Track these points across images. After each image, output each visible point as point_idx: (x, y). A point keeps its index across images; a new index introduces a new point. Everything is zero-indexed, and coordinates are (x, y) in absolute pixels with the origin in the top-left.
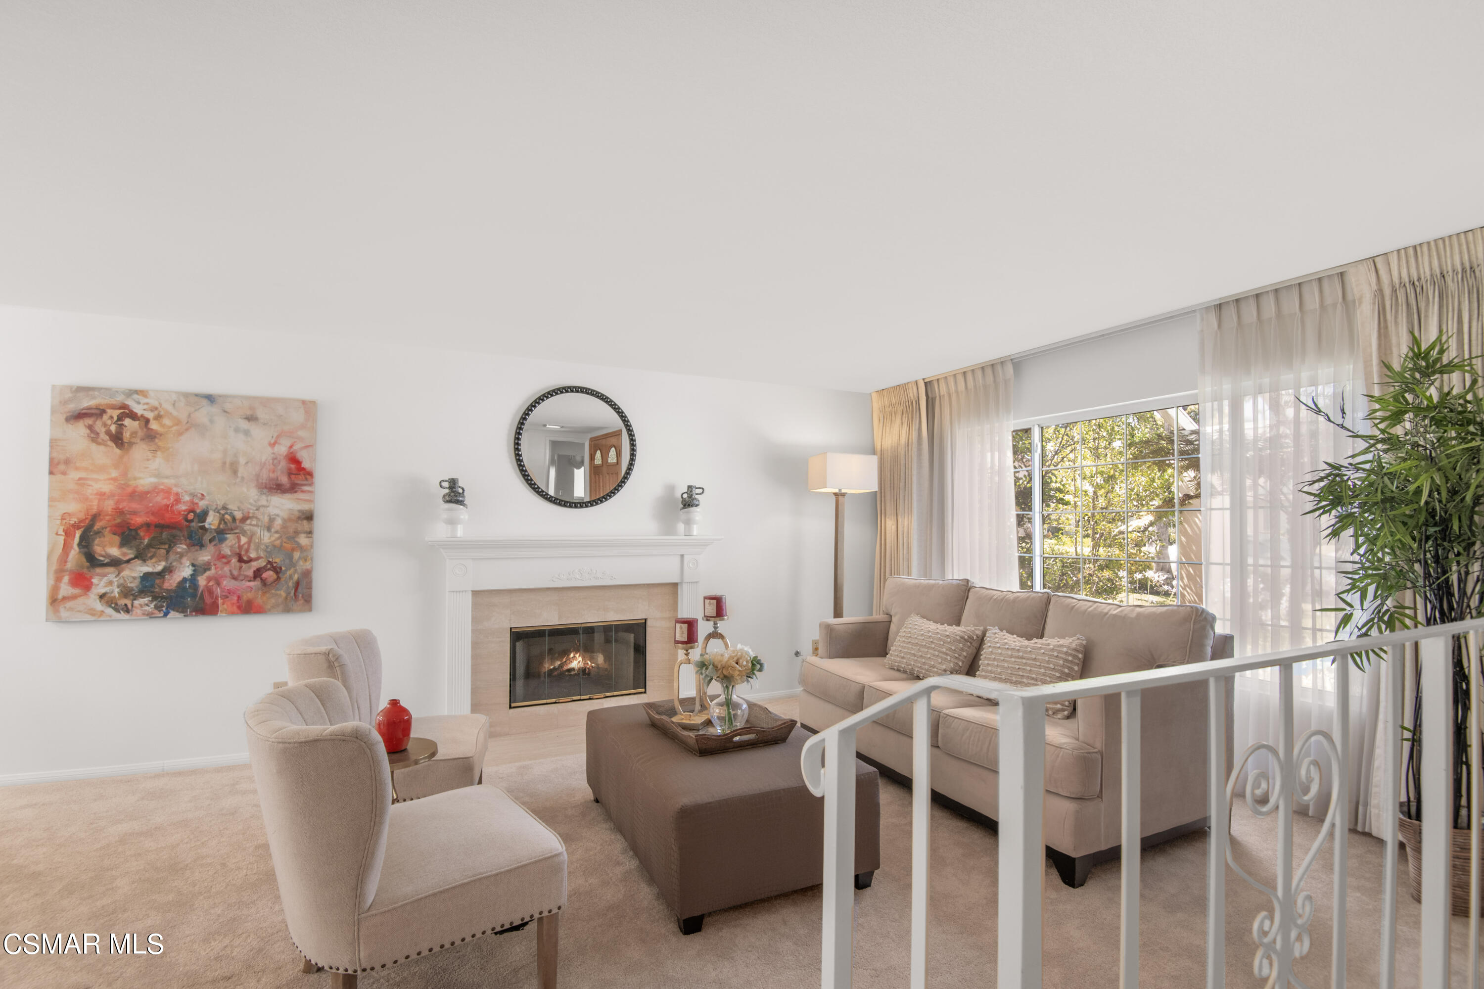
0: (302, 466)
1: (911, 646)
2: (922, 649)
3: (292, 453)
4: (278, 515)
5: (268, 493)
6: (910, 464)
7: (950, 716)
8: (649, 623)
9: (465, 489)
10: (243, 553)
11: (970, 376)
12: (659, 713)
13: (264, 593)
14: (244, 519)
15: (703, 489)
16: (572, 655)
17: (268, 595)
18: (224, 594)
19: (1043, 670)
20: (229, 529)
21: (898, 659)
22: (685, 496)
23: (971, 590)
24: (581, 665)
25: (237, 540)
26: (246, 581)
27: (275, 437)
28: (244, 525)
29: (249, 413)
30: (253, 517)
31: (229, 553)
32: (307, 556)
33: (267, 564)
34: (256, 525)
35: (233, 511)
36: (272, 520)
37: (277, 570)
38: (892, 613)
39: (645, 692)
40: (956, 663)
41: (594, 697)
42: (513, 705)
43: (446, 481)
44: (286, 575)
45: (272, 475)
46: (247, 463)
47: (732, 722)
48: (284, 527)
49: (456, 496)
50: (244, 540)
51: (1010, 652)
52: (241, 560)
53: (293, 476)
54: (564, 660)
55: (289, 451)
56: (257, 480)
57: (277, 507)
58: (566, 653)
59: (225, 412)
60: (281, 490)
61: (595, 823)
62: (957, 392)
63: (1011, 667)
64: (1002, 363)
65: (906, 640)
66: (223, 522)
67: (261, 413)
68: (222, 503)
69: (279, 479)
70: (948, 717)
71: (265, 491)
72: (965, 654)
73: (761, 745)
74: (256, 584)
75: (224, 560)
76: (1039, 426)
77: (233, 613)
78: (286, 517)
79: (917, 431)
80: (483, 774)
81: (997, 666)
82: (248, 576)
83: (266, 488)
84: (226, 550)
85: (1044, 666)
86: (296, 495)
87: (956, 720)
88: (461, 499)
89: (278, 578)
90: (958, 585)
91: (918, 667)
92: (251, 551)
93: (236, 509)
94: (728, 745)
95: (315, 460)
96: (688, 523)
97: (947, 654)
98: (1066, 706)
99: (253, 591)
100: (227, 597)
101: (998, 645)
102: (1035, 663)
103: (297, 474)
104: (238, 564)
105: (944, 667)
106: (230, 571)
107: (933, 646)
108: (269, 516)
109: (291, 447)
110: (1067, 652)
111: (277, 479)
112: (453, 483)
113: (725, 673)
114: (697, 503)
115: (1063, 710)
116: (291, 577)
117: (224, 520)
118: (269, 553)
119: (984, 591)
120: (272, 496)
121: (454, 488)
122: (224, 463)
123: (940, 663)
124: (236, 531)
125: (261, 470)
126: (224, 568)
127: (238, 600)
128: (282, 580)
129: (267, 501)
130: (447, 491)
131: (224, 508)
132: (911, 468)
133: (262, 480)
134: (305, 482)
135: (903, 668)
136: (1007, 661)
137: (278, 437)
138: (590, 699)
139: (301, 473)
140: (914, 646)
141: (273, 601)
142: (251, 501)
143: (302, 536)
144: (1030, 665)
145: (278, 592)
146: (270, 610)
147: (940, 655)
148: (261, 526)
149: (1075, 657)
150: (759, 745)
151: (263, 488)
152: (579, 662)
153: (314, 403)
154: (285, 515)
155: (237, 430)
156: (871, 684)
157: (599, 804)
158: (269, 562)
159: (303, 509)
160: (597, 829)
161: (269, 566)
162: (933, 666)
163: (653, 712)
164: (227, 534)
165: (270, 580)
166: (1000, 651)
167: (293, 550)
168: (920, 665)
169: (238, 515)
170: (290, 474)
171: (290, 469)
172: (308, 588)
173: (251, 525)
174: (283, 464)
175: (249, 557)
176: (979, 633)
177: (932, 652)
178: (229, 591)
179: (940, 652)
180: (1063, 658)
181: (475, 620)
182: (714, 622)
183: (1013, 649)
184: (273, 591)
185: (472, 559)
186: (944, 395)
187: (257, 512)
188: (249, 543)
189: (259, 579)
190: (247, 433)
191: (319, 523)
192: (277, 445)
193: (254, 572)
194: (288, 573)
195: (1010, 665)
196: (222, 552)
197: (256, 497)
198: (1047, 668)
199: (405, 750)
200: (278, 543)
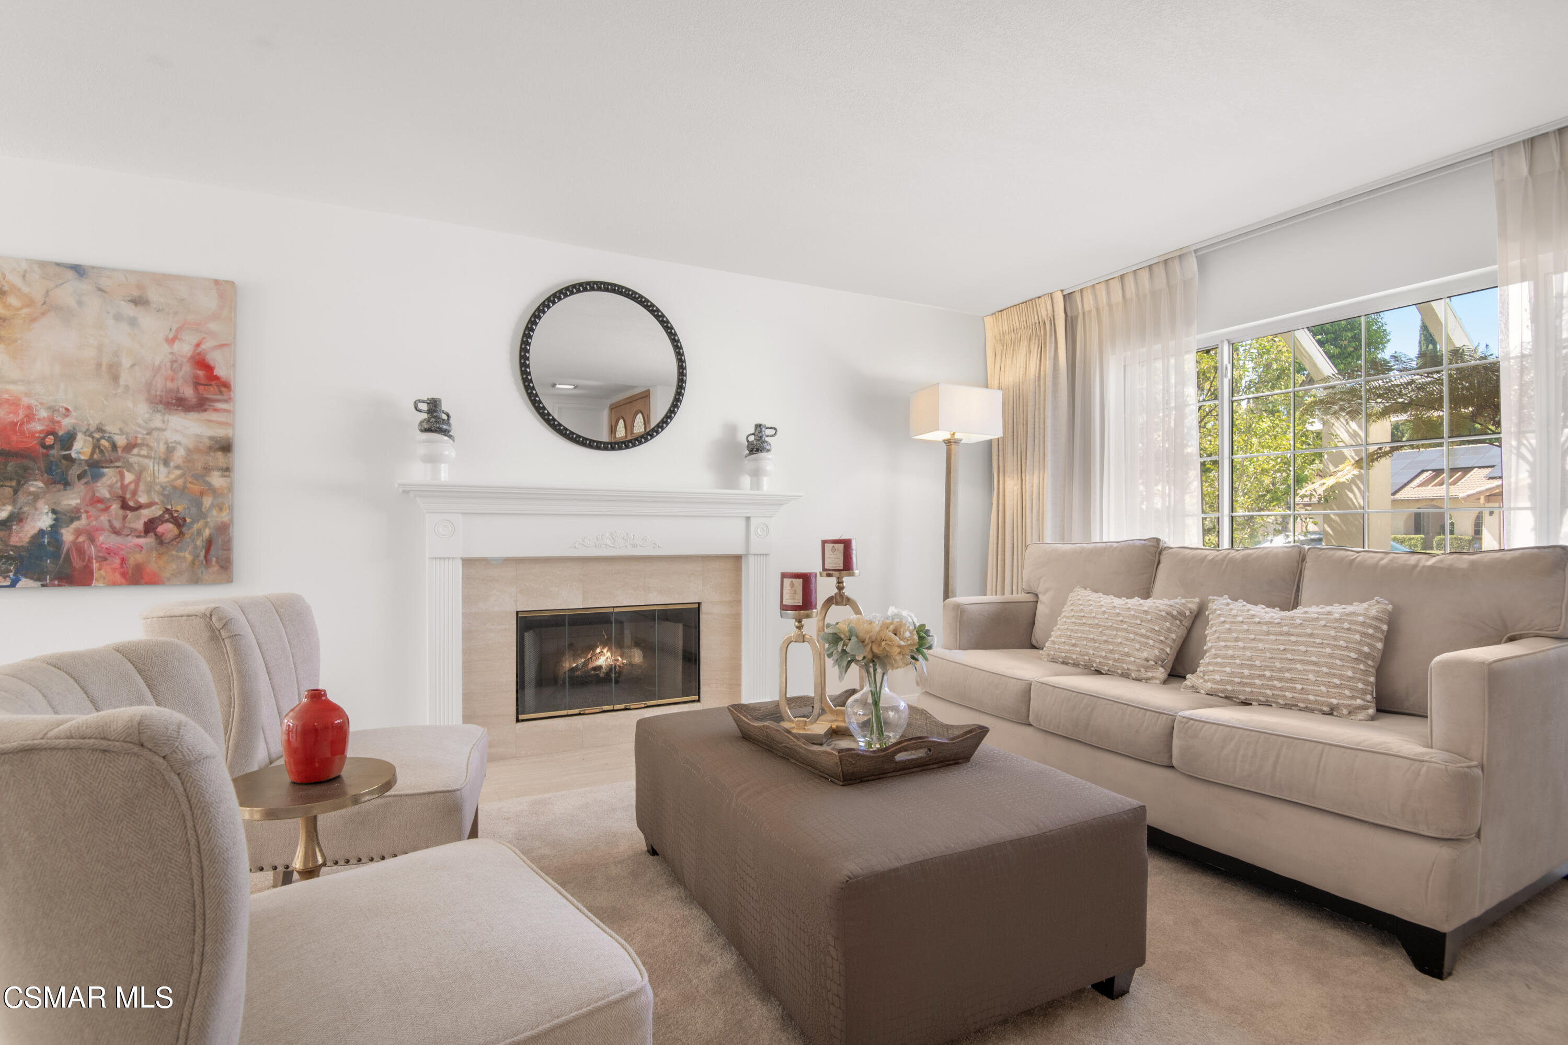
0: (215, 374)
1: (1088, 629)
2: (1107, 632)
3: (199, 354)
4: (179, 443)
5: (164, 411)
6: (1042, 403)
7: (1192, 719)
8: (703, 609)
9: (451, 414)
10: (128, 496)
11: (1130, 281)
12: (757, 719)
13: (160, 555)
14: (129, 447)
15: (775, 429)
16: (598, 650)
17: (165, 558)
18: (101, 554)
19: (1328, 650)
20: (106, 461)
21: (1067, 648)
22: (752, 438)
23: (1164, 552)
24: (610, 662)
25: (119, 477)
26: (134, 536)
27: (174, 329)
28: (129, 456)
29: (136, 293)
30: (142, 445)
31: (108, 496)
32: (223, 503)
33: (164, 513)
34: (148, 457)
35: (112, 435)
36: (170, 450)
37: (179, 522)
38: (1039, 590)
39: (699, 701)
40: (1163, 650)
41: (632, 707)
42: (521, 717)
43: (423, 402)
44: (191, 531)
45: (170, 385)
46: (133, 366)
47: (882, 731)
48: (188, 460)
49: (438, 423)
50: (129, 477)
51: (1265, 628)
52: (125, 506)
53: (201, 388)
54: (589, 656)
55: (194, 351)
56: (149, 391)
57: (177, 431)
58: (593, 647)
59: (100, 290)
60: (183, 406)
61: (656, 889)
62: (1110, 306)
63: (1270, 648)
64: (1181, 256)
65: (1077, 621)
66: (97, 450)
67: (153, 295)
68: (97, 422)
69: (181, 391)
70: (1191, 722)
71: (160, 407)
72: (1173, 636)
73: (935, 766)
74: (148, 541)
75: (100, 506)
76: (1229, 341)
77: (114, 584)
78: (191, 446)
79: (1052, 360)
80: (479, 812)
81: (1244, 648)
82: (135, 530)
83: (161, 402)
84: (103, 491)
85: (1329, 644)
86: (205, 415)
87: (1208, 726)
88: (445, 427)
89: (181, 534)
90: (1144, 546)
91: (1101, 657)
92: (140, 493)
93: (118, 432)
94: (886, 766)
95: (234, 366)
96: (756, 474)
97: (1148, 638)
98: (1368, 702)
99: (144, 552)
100: (105, 559)
101: (1240, 619)
102: (1312, 640)
103: (207, 385)
104: (121, 512)
105: (1145, 655)
106: (110, 521)
107: (1125, 626)
108: (166, 443)
109: (198, 345)
110: (1364, 622)
111: (178, 391)
112: (434, 406)
113: (876, 650)
114: (768, 447)
115: (1366, 708)
116: (199, 533)
117: (99, 448)
118: (168, 497)
119: (1188, 551)
120: (170, 414)
121: (435, 411)
122: (99, 365)
123: (1138, 650)
124: (117, 464)
125: (154, 376)
126: (99, 517)
127: (121, 564)
128: (186, 536)
129: (164, 422)
130: (425, 416)
131: (100, 429)
132: (1045, 408)
133: (156, 391)
134: (220, 397)
135: (1073, 659)
136: (1261, 641)
137: (179, 330)
138: (626, 709)
139: (213, 383)
140: (1092, 628)
141: (174, 566)
142: (140, 421)
143: (216, 474)
144: (1303, 644)
145: (182, 554)
146: (169, 579)
147: (1138, 638)
148: (155, 458)
149: (1377, 628)
150: (931, 767)
151: (157, 403)
152: (607, 658)
153: (232, 283)
154: (189, 442)
155: (118, 317)
156: (1041, 680)
157: (656, 857)
158: (167, 509)
159: (216, 435)
160: (659, 897)
161: (167, 516)
162: (1128, 655)
163: (748, 719)
164: (103, 467)
165: (168, 537)
166: (1245, 627)
167: (202, 494)
168: (1104, 654)
169: (121, 441)
170: (196, 384)
171: (196, 377)
172: (225, 550)
173: (139, 455)
174: (187, 369)
175: (137, 502)
176: (1194, 607)
177: (1124, 634)
178: (109, 551)
179: (1136, 634)
180: (1359, 632)
181: (467, 600)
182: (838, 578)
183: (1267, 623)
184: (174, 553)
185: (462, 513)
186: (1090, 312)
187: (148, 437)
188: (137, 481)
189: (152, 534)
190: (133, 322)
191: (242, 458)
192: (177, 342)
193: (145, 523)
194: (196, 526)
195: (1267, 646)
196: (97, 494)
197: (147, 416)
198: (1334, 647)
199: (338, 778)
200: (180, 482)
